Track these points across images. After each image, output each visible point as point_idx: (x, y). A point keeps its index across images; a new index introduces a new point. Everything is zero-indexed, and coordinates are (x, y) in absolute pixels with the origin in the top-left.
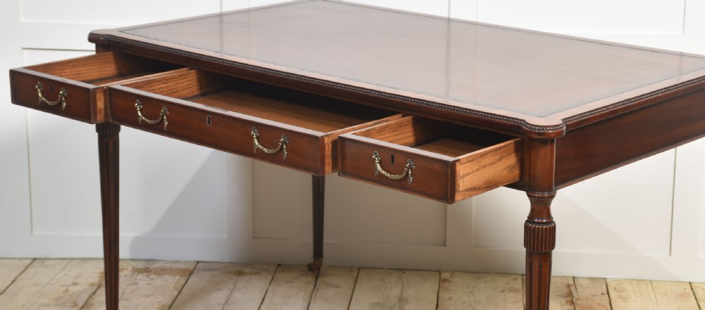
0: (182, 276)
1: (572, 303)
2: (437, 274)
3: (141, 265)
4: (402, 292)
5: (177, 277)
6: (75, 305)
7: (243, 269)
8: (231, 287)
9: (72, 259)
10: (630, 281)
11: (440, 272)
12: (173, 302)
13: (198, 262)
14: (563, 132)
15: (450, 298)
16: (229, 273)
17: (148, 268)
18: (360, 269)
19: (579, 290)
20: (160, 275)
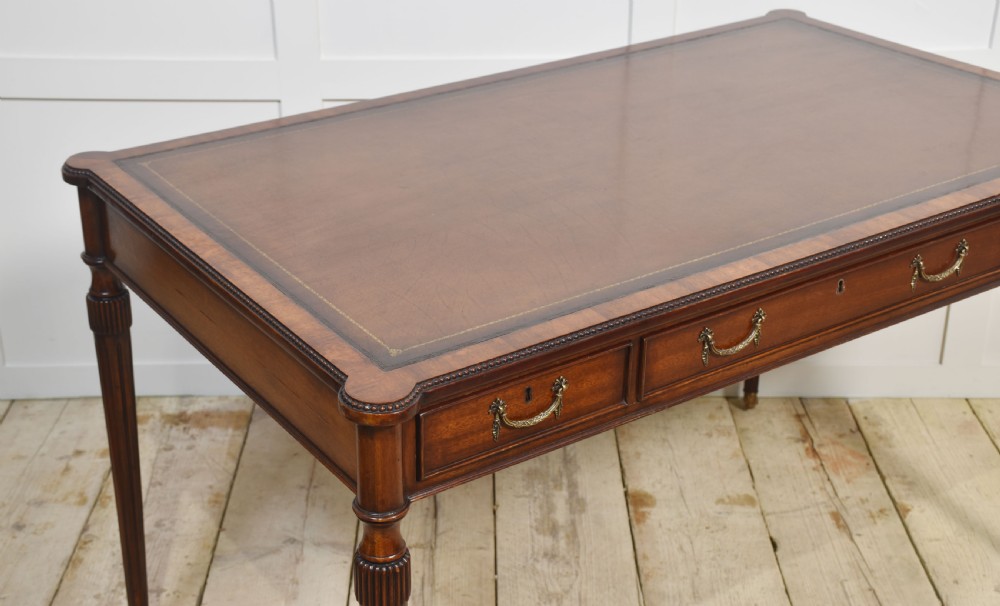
0: (237, 426)
3: (173, 408)
5: (230, 431)
10: (884, 401)
12: (231, 487)
15: (638, 455)
17: (185, 413)
19: (816, 425)
20: (204, 427)
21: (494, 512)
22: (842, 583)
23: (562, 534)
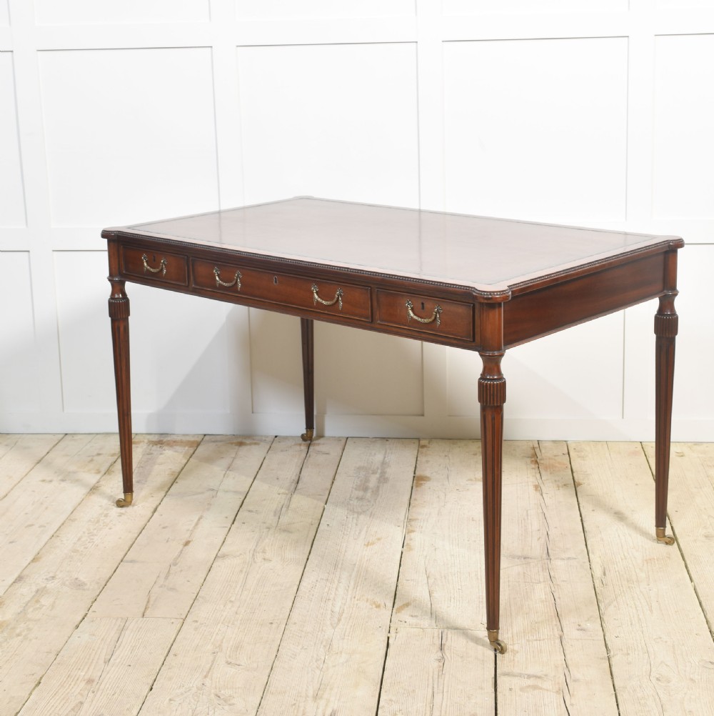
0: (191, 447)
1: (536, 462)
2: (417, 441)
3: (155, 438)
4: (385, 457)
5: (187, 448)
6: (98, 472)
7: (244, 441)
8: (233, 456)
9: (97, 434)
10: (589, 442)
11: (419, 439)
12: (182, 470)
13: (205, 435)
14: (508, 296)
15: (427, 462)
16: (232, 444)
17: (162, 441)
18: (347, 438)
19: (543, 451)
20: (172, 446)
21: (333, 482)
22: (527, 511)
23: (370, 491)
